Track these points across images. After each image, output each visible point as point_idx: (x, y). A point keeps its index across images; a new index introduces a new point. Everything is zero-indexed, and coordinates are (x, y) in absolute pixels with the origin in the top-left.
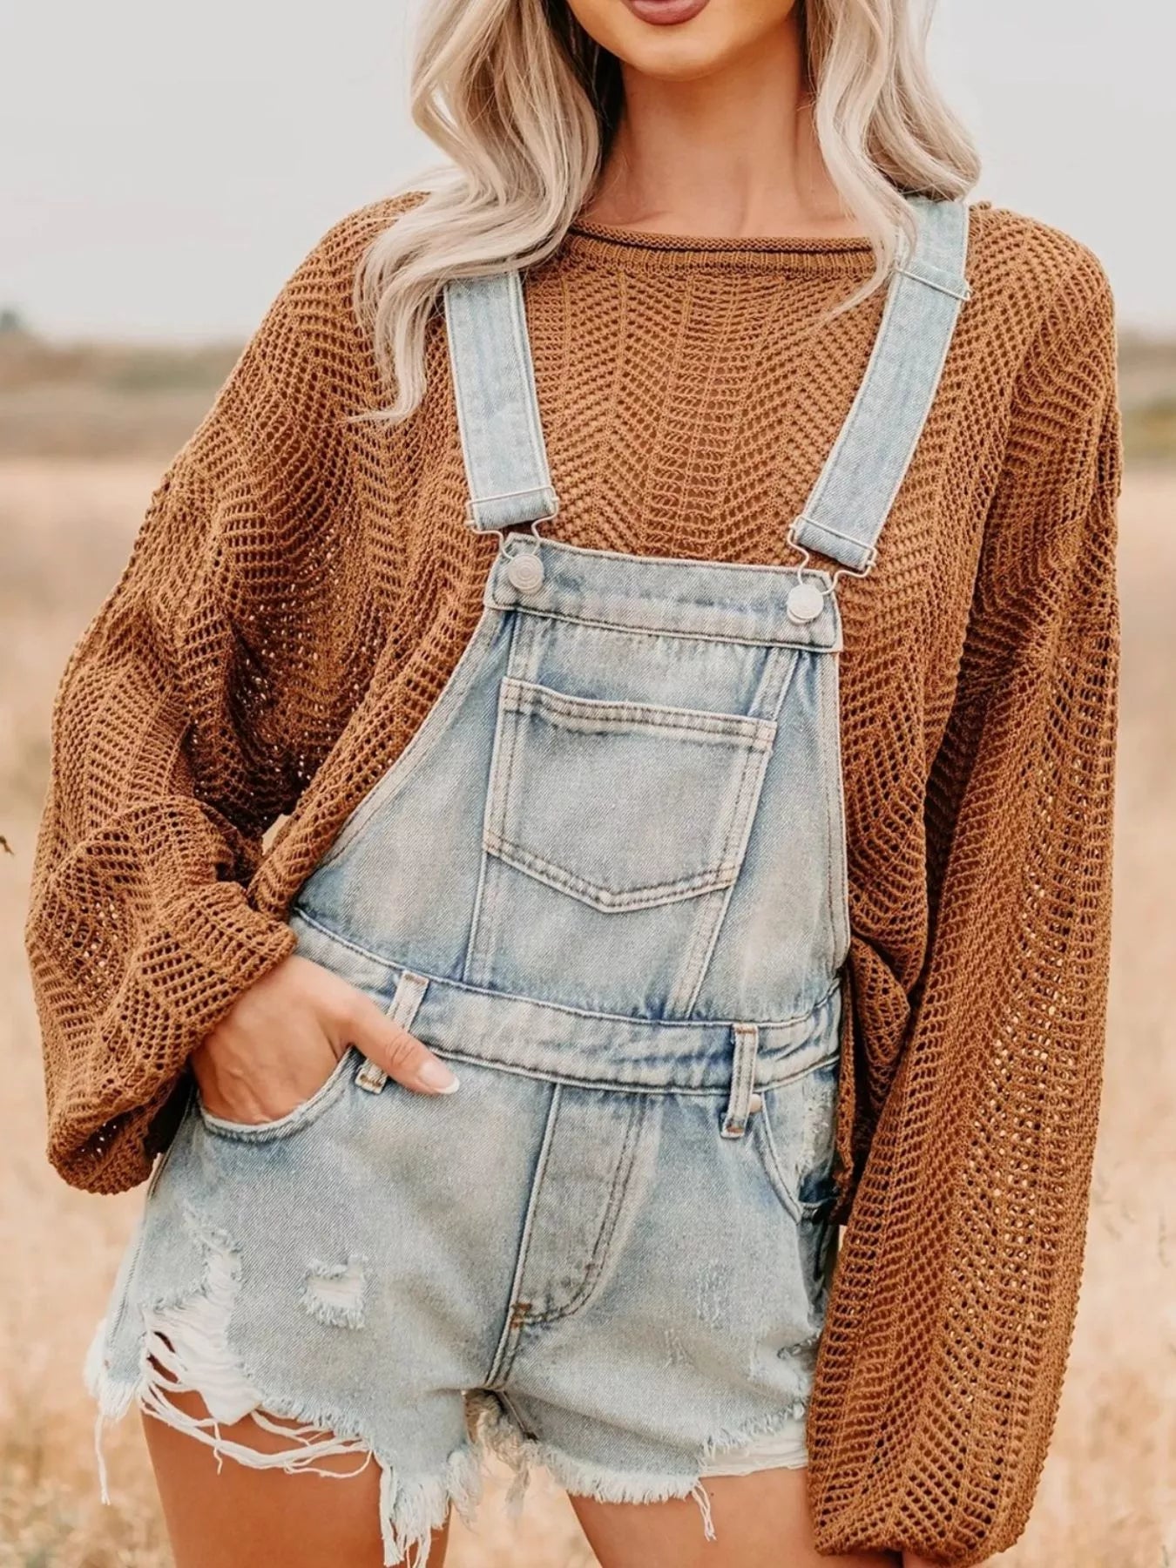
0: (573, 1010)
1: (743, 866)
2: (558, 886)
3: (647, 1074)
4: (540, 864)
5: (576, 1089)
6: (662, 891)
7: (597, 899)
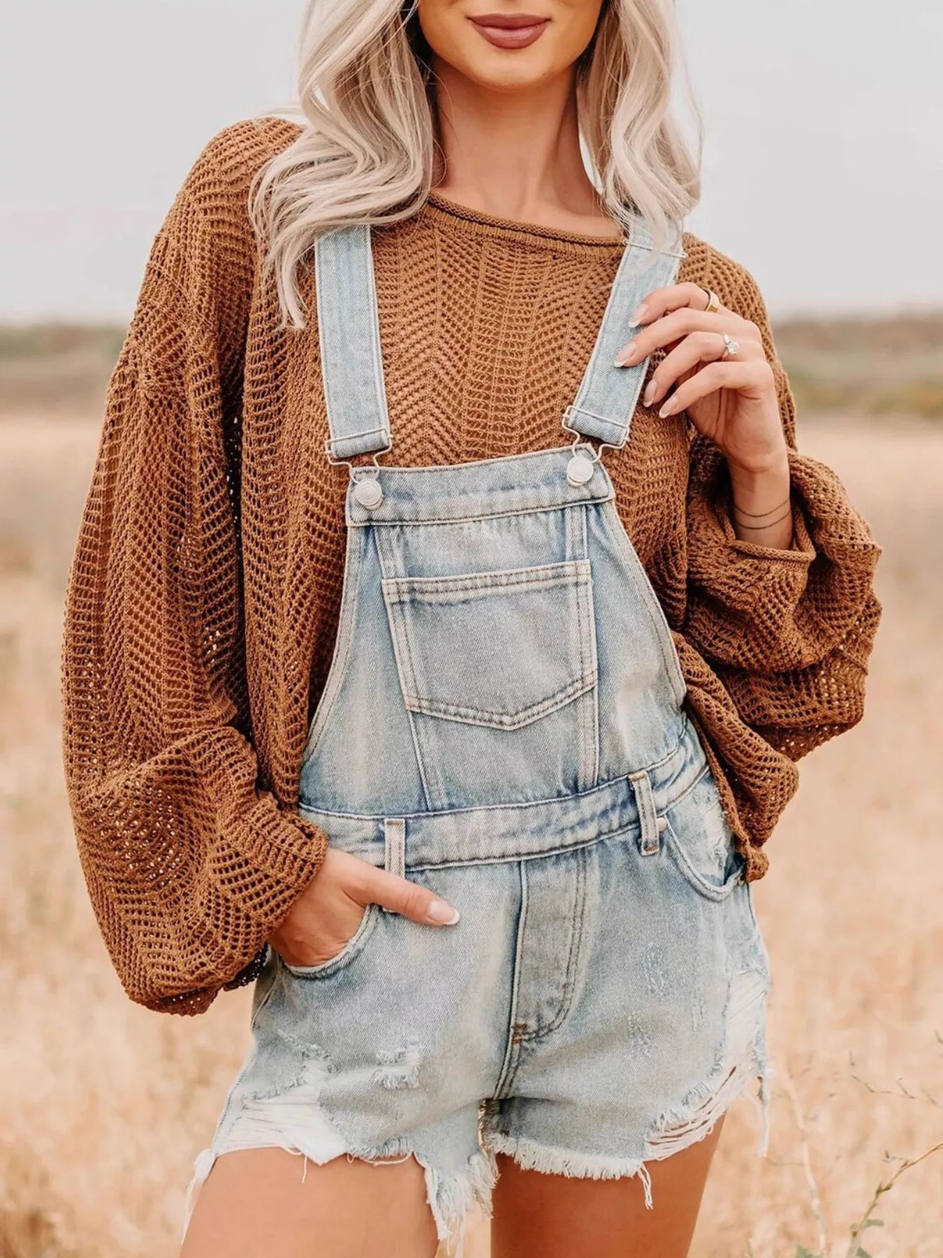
0: (515, 805)
1: (599, 669)
2: (470, 721)
3: (582, 834)
4: (452, 709)
5: (535, 860)
6: (547, 704)
7: (501, 723)
